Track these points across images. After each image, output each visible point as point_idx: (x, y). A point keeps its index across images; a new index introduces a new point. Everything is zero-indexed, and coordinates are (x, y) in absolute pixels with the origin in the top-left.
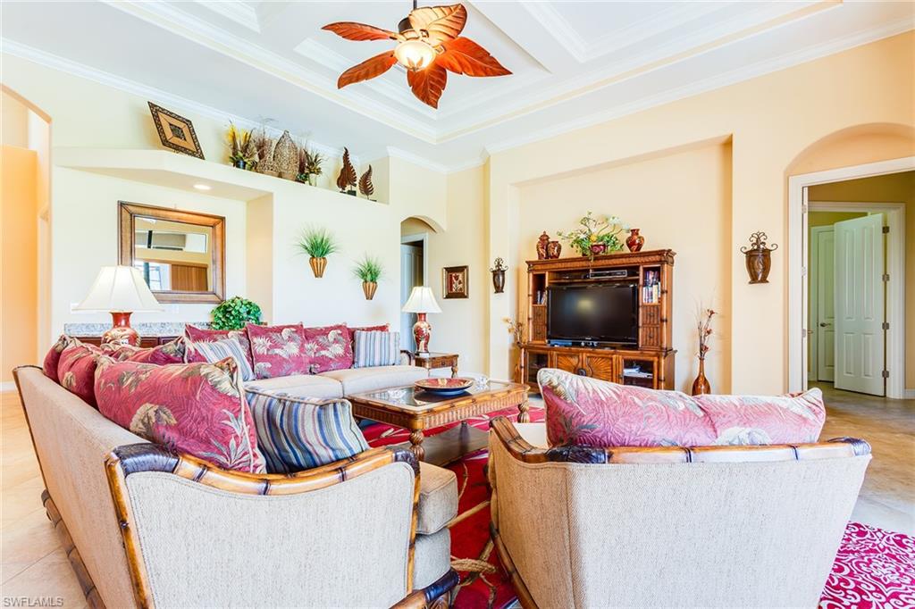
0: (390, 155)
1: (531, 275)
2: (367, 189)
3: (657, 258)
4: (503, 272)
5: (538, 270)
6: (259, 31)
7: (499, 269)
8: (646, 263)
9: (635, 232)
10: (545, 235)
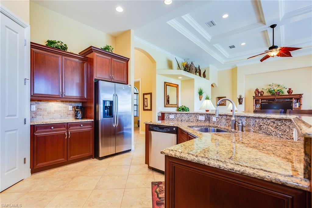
0: (210, 67)
1: (254, 100)
2: (204, 76)
3: (299, 96)
4: (242, 99)
5: (257, 98)
6: (210, 41)
7: (241, 98)
8: (295, 97)
9: (290, 89)
10: (257, 89)
